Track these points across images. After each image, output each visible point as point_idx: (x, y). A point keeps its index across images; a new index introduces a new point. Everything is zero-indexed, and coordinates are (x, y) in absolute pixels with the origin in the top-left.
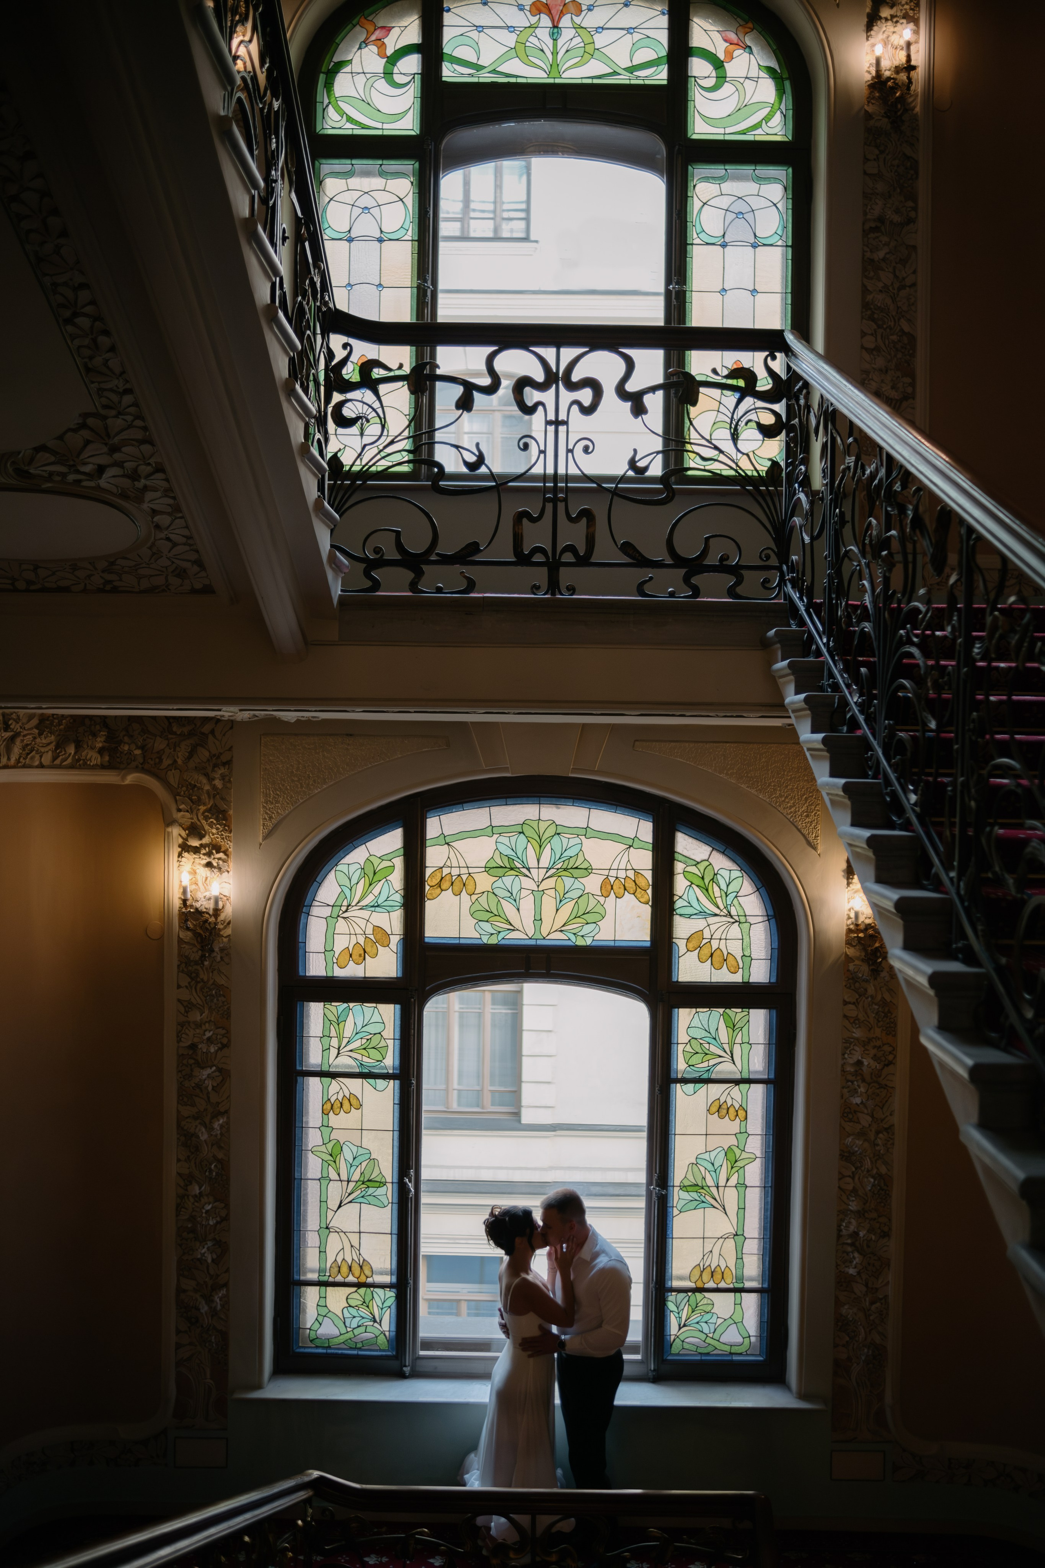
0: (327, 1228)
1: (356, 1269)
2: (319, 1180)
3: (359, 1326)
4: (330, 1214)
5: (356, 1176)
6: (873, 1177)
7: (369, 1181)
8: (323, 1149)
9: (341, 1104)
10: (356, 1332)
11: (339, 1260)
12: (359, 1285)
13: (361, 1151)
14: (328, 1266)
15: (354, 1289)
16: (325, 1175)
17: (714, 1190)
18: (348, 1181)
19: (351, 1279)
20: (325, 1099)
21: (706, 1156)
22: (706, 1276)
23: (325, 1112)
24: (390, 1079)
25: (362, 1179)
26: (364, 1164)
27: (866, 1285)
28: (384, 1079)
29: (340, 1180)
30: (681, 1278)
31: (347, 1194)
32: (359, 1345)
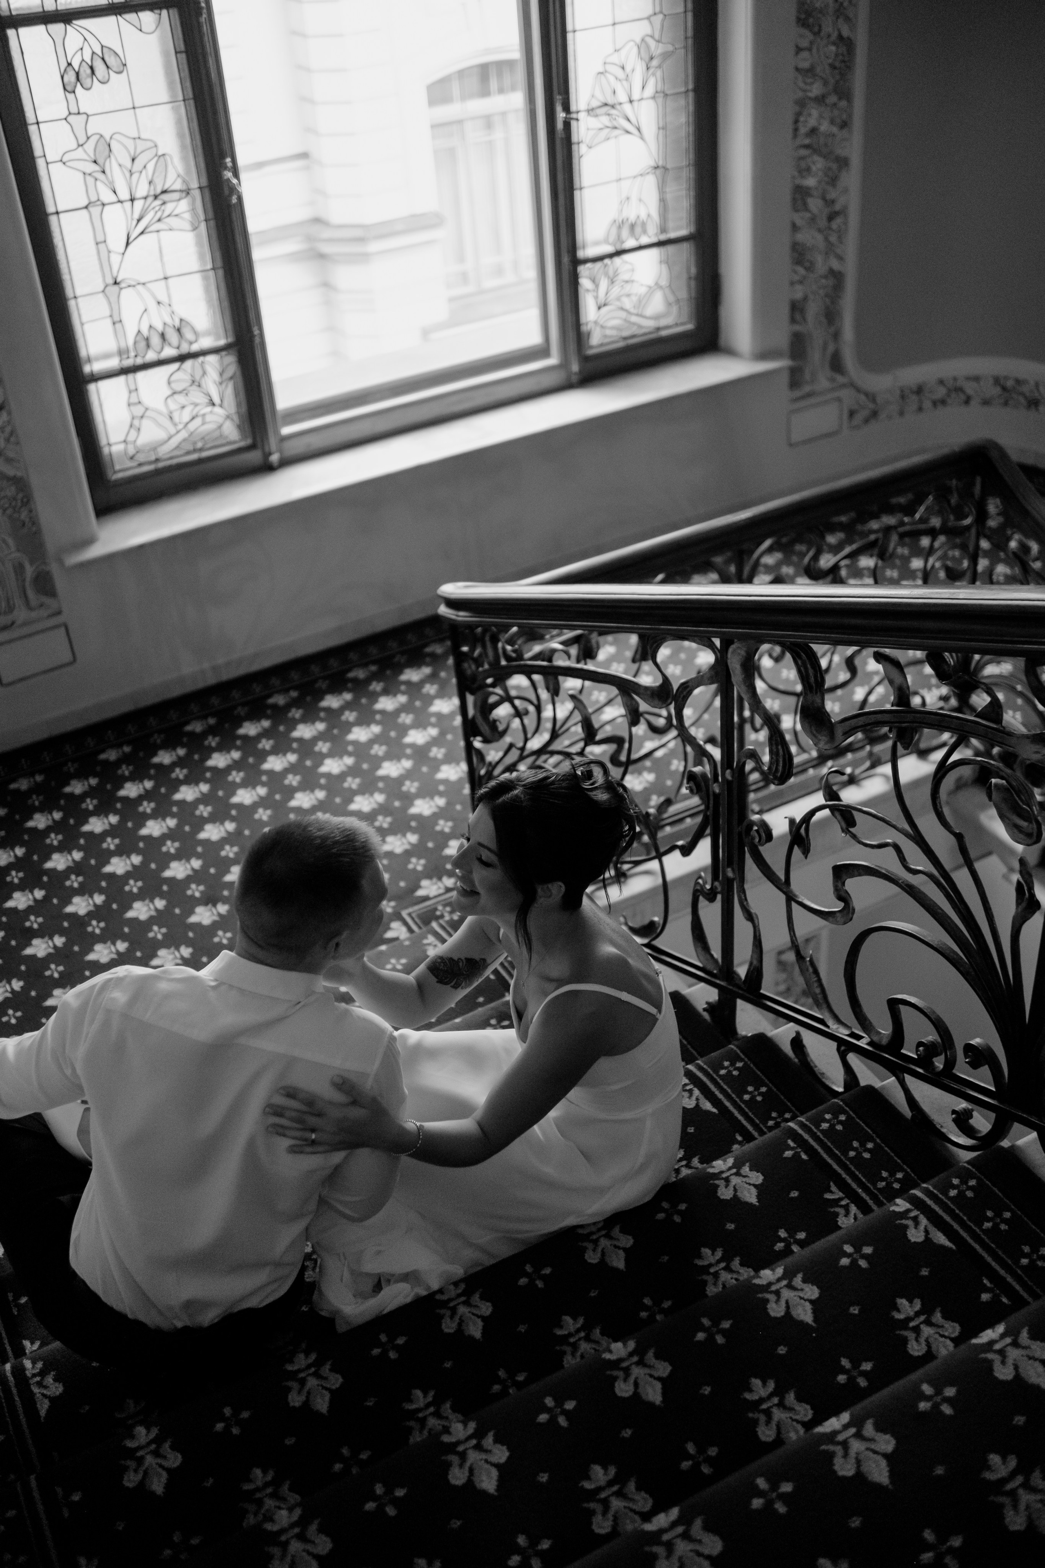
0: (116, 283)
1: (173, 337)
2: (86, 207)
3: (193, 418)
4: (115, 259)
5: (142, 190)
6: (834, 44)
7: (164, 192)
8: (80, 153)
9: (92, 68)
10: (192, 426)
11: (145, 331)
12: (182, 358)
13: (141, 146)
14: (131, 342)
15: (175, 366)
16: (94, 198)
17: (627, 108)
18: (132, 200)
19: (169, 352)
20: (64, 65)
21: (615, 59)
22: (625, 232)
23: (69, 88)
24: (161, 8)
25: (152, 193)
26: (150, 167)
27: (824, 199)
28: (152, 10)
29: (120, 201)
30: (597, 243)
31: (135, 222)
32: (199, 445)
